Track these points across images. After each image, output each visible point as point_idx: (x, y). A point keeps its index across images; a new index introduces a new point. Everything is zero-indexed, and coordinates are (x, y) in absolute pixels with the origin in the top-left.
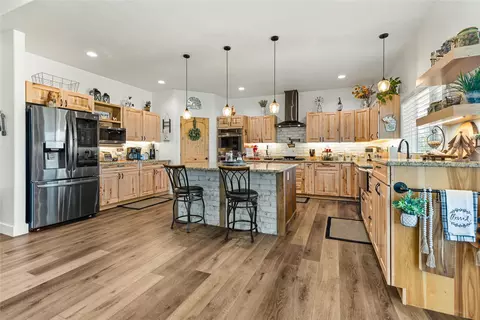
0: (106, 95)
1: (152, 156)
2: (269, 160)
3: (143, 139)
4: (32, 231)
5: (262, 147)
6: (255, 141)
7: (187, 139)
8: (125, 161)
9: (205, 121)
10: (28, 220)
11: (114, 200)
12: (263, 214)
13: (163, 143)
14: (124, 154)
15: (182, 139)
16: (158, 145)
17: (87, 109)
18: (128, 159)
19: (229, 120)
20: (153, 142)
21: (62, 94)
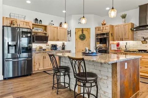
0: (41, 21)
1: (63, 48)
2: (127, 52)
3: (58, 40)
4: (5, 79)
5: (122, 43)
6: (118, 40)
7: (79, 39)
8: (50, 51)
9: (88, 30)
10: (3, 74)
11: (41, 68)
12: (102, 92)
13: (68, 42)
14: (50, 47)
15: (76, 40)
16: (66, 43)
17: (29, 27)
18: (51, 50)
19: (102, 28)
20: (64, 42)
21: (18, 21)
